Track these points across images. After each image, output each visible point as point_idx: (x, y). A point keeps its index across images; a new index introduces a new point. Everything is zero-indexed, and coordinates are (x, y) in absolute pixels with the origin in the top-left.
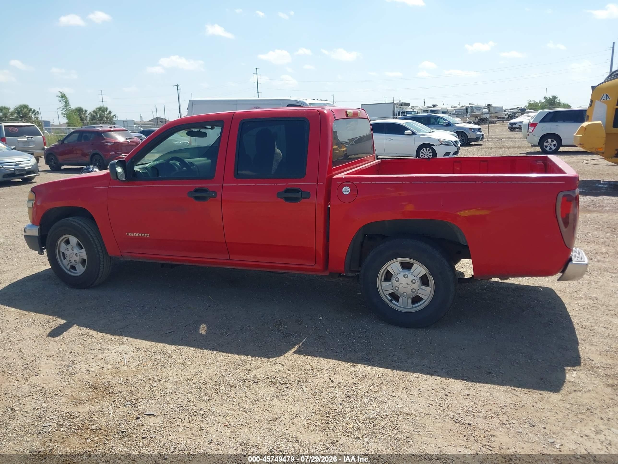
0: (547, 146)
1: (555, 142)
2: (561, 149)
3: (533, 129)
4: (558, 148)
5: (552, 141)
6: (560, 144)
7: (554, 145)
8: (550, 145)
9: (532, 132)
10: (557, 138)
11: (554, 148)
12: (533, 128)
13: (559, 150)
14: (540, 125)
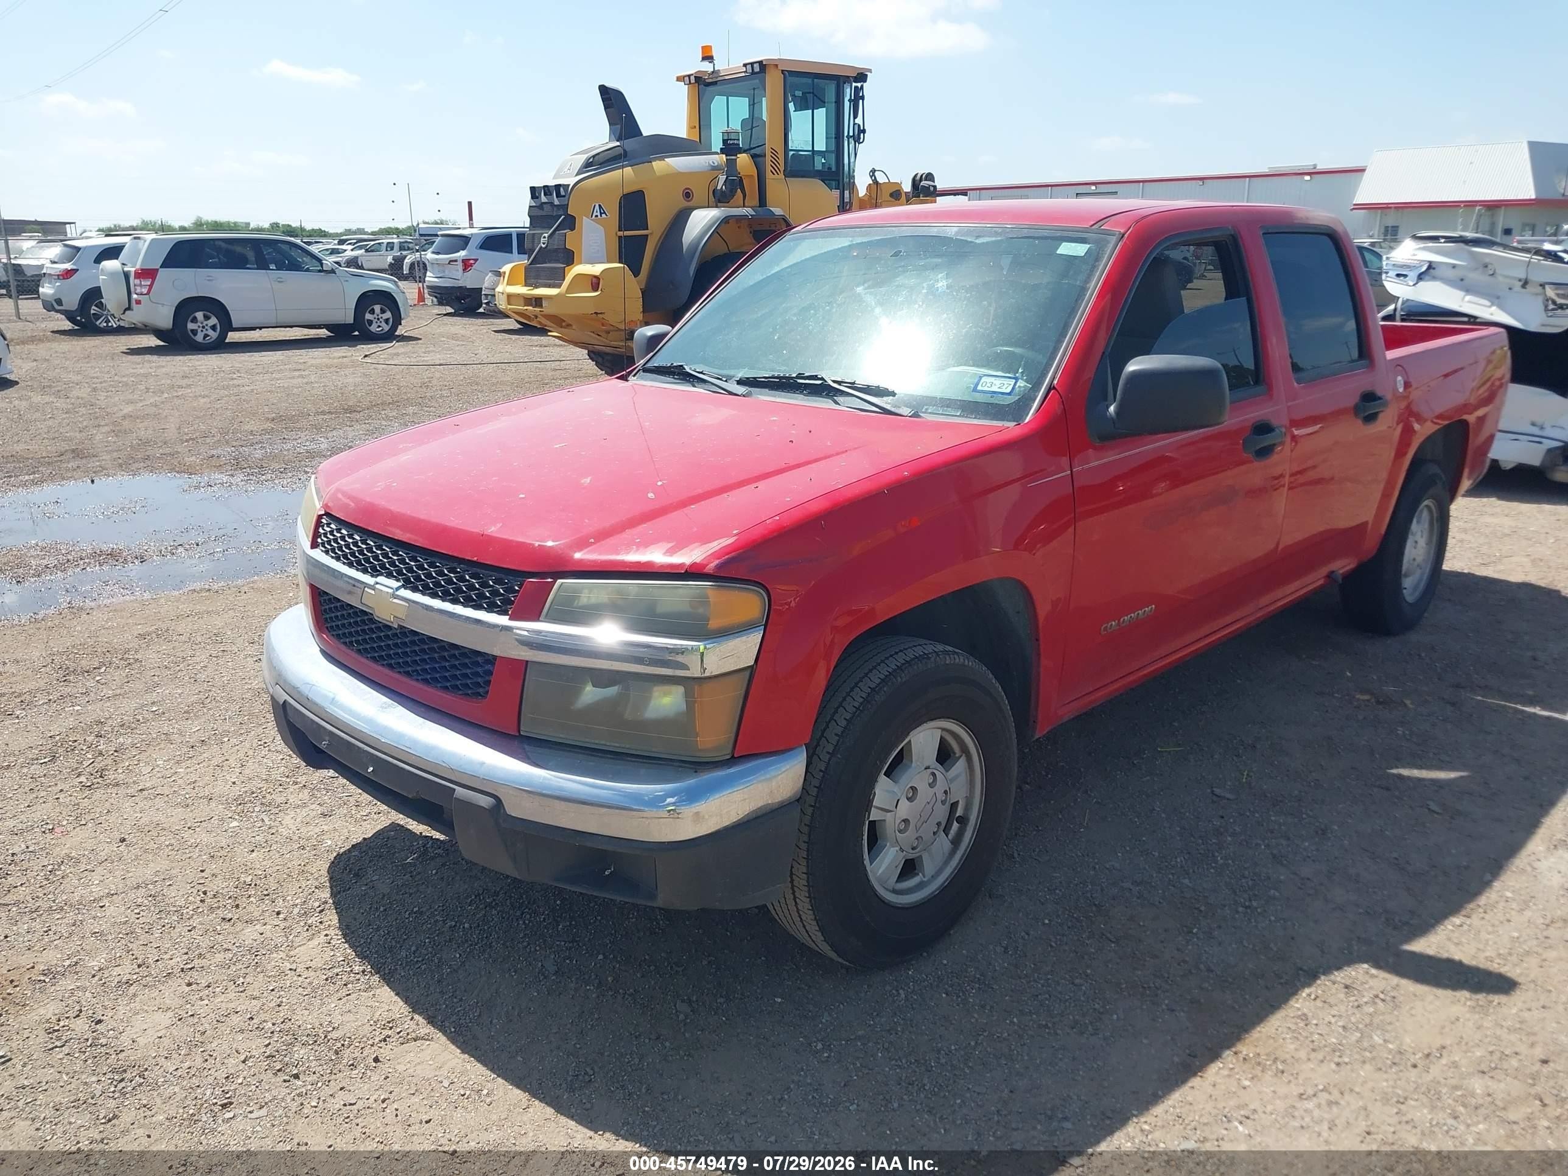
0: (197, 330)
1: (213, 321)
2: (233, 337)
3: (151, 286)
4: (223, 335)
5: (207, 318)
6: (227, 324)
7: (214, 328)
8: (203, 327)
9: (148, 293)
10: (215, 307)
11: (214, 335)
12: (149, 283)
13: (227, 341)
14: (166, 276)
